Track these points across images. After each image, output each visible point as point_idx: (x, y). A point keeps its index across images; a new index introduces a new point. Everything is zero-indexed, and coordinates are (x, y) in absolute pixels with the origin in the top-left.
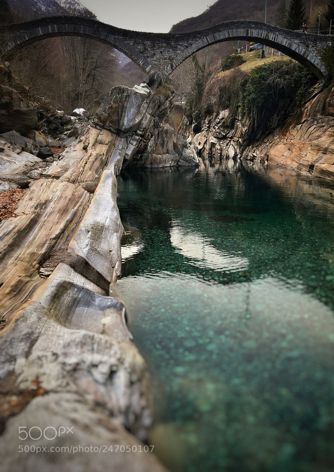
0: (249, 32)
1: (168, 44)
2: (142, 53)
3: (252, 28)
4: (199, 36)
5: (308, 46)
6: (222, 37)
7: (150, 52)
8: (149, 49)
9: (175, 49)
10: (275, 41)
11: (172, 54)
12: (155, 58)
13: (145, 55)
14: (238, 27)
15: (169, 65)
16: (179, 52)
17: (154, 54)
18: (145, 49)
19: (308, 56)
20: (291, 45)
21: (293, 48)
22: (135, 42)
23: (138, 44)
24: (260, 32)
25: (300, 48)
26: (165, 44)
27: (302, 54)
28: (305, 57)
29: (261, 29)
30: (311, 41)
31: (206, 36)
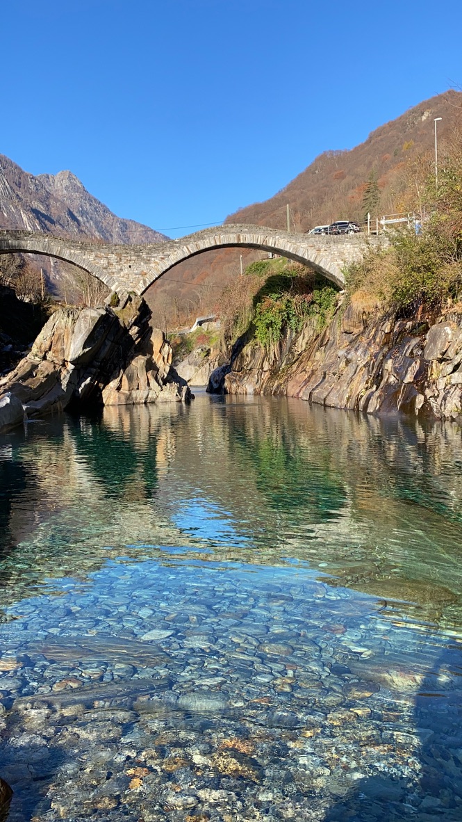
0: (241, 237)
1: (138, 256)
2: (106, 268)
3: (245, 232)
4: (178, 245)
6: (207, 246)
7: (116, 267)
8: (114, 264)
9: (148, 262)
10: (276, 247)
11: (143, 267)
12: (122, 274)
13: (110, 271)
14: (226, 233)
15: (142, 282)
16: (153, 265)
17: (121, 270)
18: (110, 264)
19: (320, 262)
20: (296, 249)
21: (300, 254)
22: (96, 256)
23: (101, 258)
24: (256, 236)
25: (309, 253)
26: (135, 257)
27: (312, 260)
28: (316, 263)
29: (256, 233)
30: (323, 243)
31: (186, 245)
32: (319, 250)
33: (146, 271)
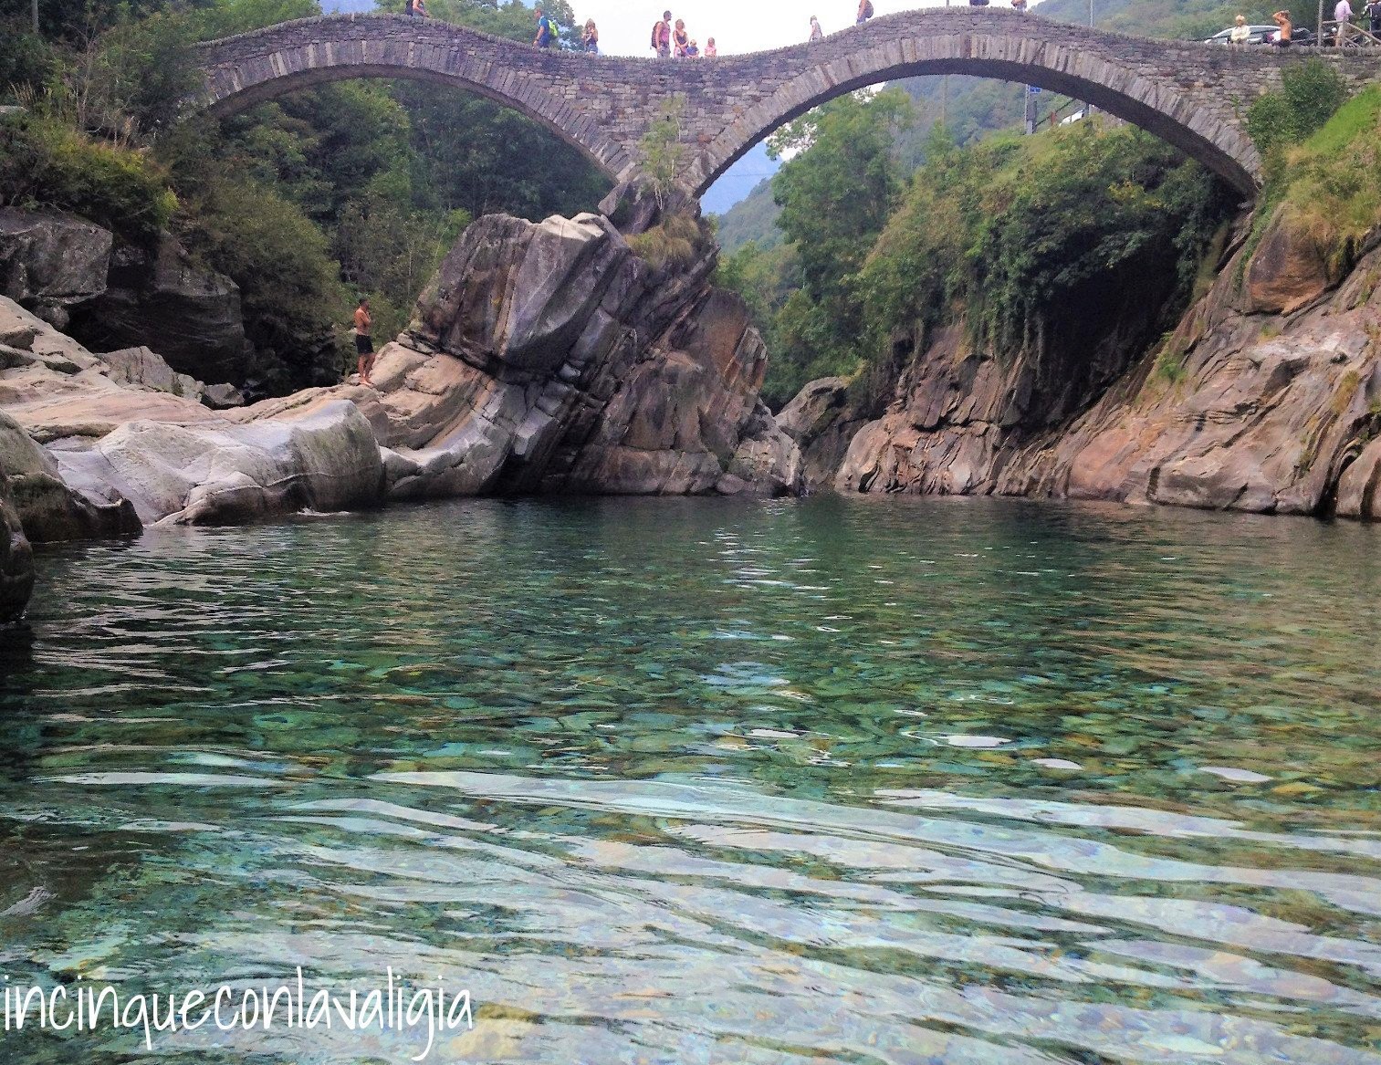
0: (974, 44)
1: (692, 91)
3: (985, 30)
6: (879, 65)
8: (629, 110)
9: (716, 105)
11: (705, 123)
14: (934, 31)
15: (697, 161)
16: (728, 116)
19: (1189, 117)
20: (1125, 81)
21: (1135, 93)
22: (583, 89)
23: (593, 94)
25: (1162, 91)
26: (683, 94)
27: (1168, 111)
28: (1180, 120)
31: (821, 64)
32: (1188, 84)
33: (710, 132)
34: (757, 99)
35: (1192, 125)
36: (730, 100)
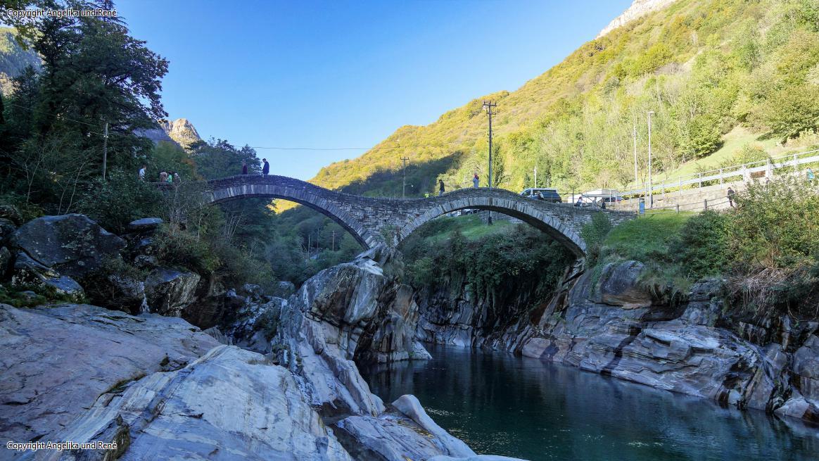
0: (493, 200)
1: (394, 211)
2: (361, 221)
3: (497, 196)
5: (562, 219)
7: (372, 220)
8: (370, 217)
9: (403, 216)
10: (525, 212)
11: (398, 222)
12: (377, 228)
13: (366, 224)
14: (479, 195)
15: (396, 237)
16: (408, 221)
17: (377, 223)
18: (366, 217)
19: (563, 230)
20: (543, 217)
21: (546, 221)
22: (353, 208)
23: (358, 210)
24: (507, 201)
25: (555, 221)
26: (391, 212)
27: (556, 228)
28: (561, 231)
29: (506, 198)
30: (567, 213)
31: (441, 204)
33: (400, 226)
34: (418, 215)
35: (565, 233)
36: (408, 215)
